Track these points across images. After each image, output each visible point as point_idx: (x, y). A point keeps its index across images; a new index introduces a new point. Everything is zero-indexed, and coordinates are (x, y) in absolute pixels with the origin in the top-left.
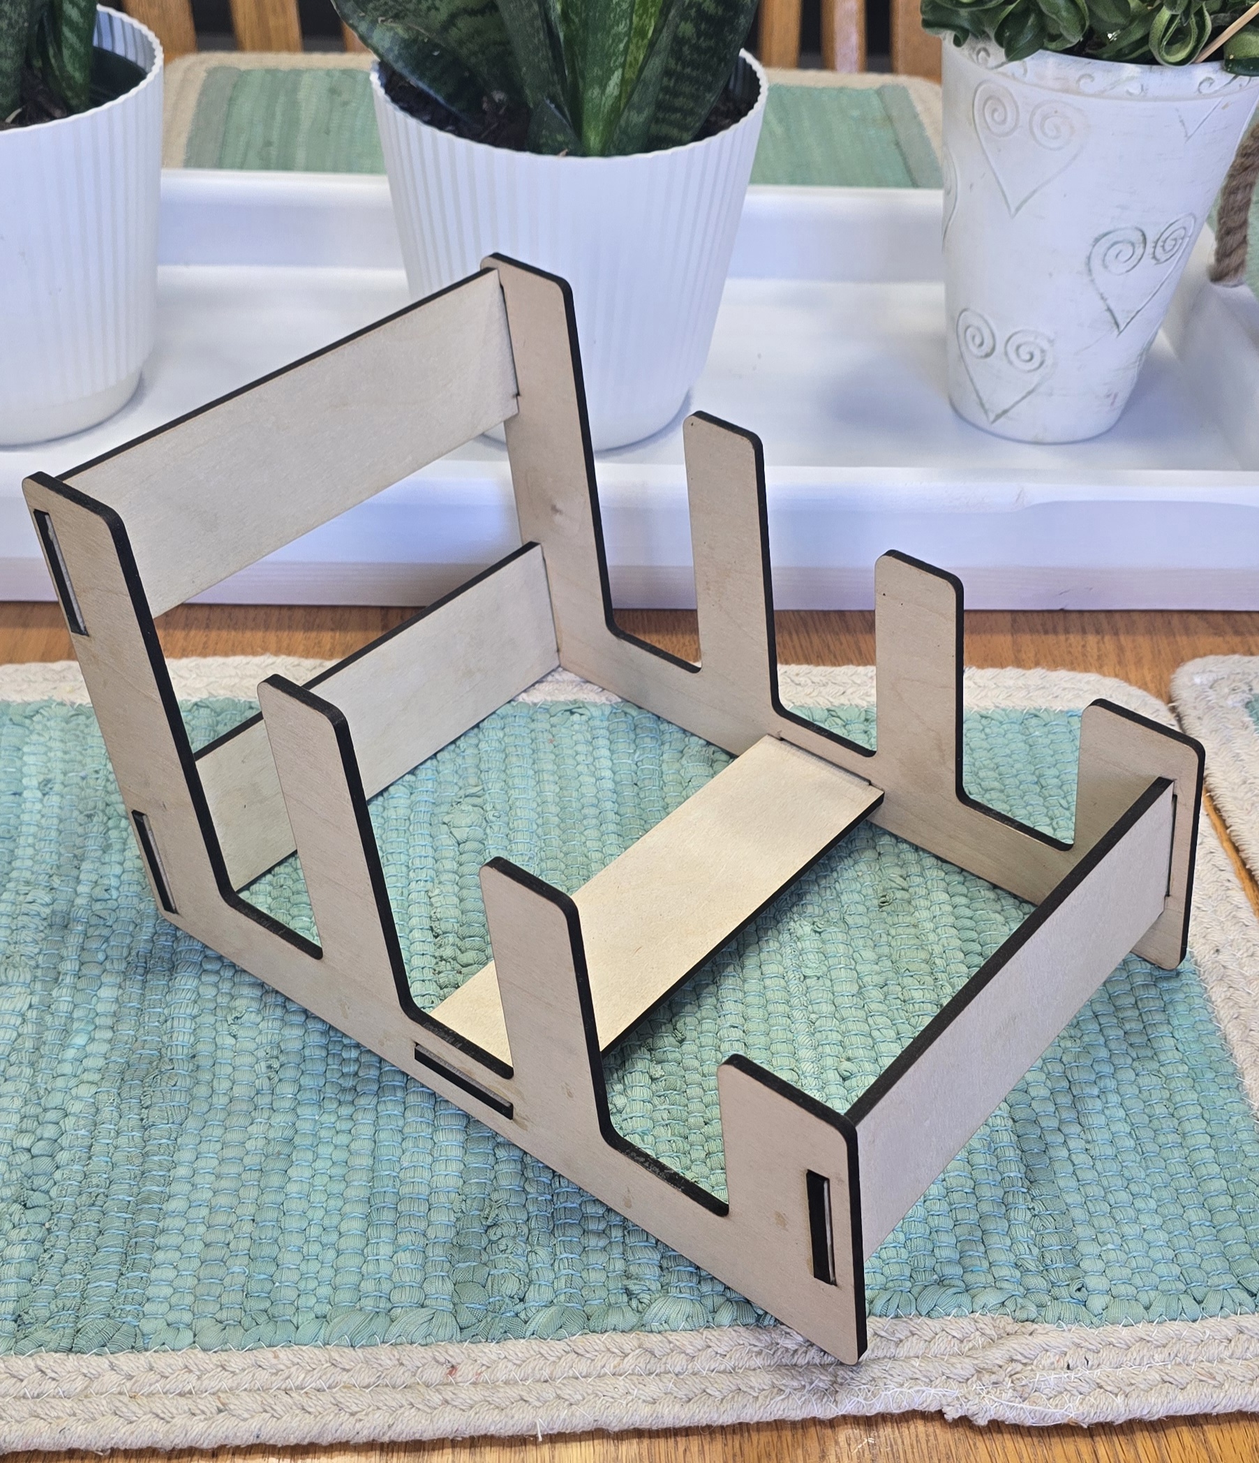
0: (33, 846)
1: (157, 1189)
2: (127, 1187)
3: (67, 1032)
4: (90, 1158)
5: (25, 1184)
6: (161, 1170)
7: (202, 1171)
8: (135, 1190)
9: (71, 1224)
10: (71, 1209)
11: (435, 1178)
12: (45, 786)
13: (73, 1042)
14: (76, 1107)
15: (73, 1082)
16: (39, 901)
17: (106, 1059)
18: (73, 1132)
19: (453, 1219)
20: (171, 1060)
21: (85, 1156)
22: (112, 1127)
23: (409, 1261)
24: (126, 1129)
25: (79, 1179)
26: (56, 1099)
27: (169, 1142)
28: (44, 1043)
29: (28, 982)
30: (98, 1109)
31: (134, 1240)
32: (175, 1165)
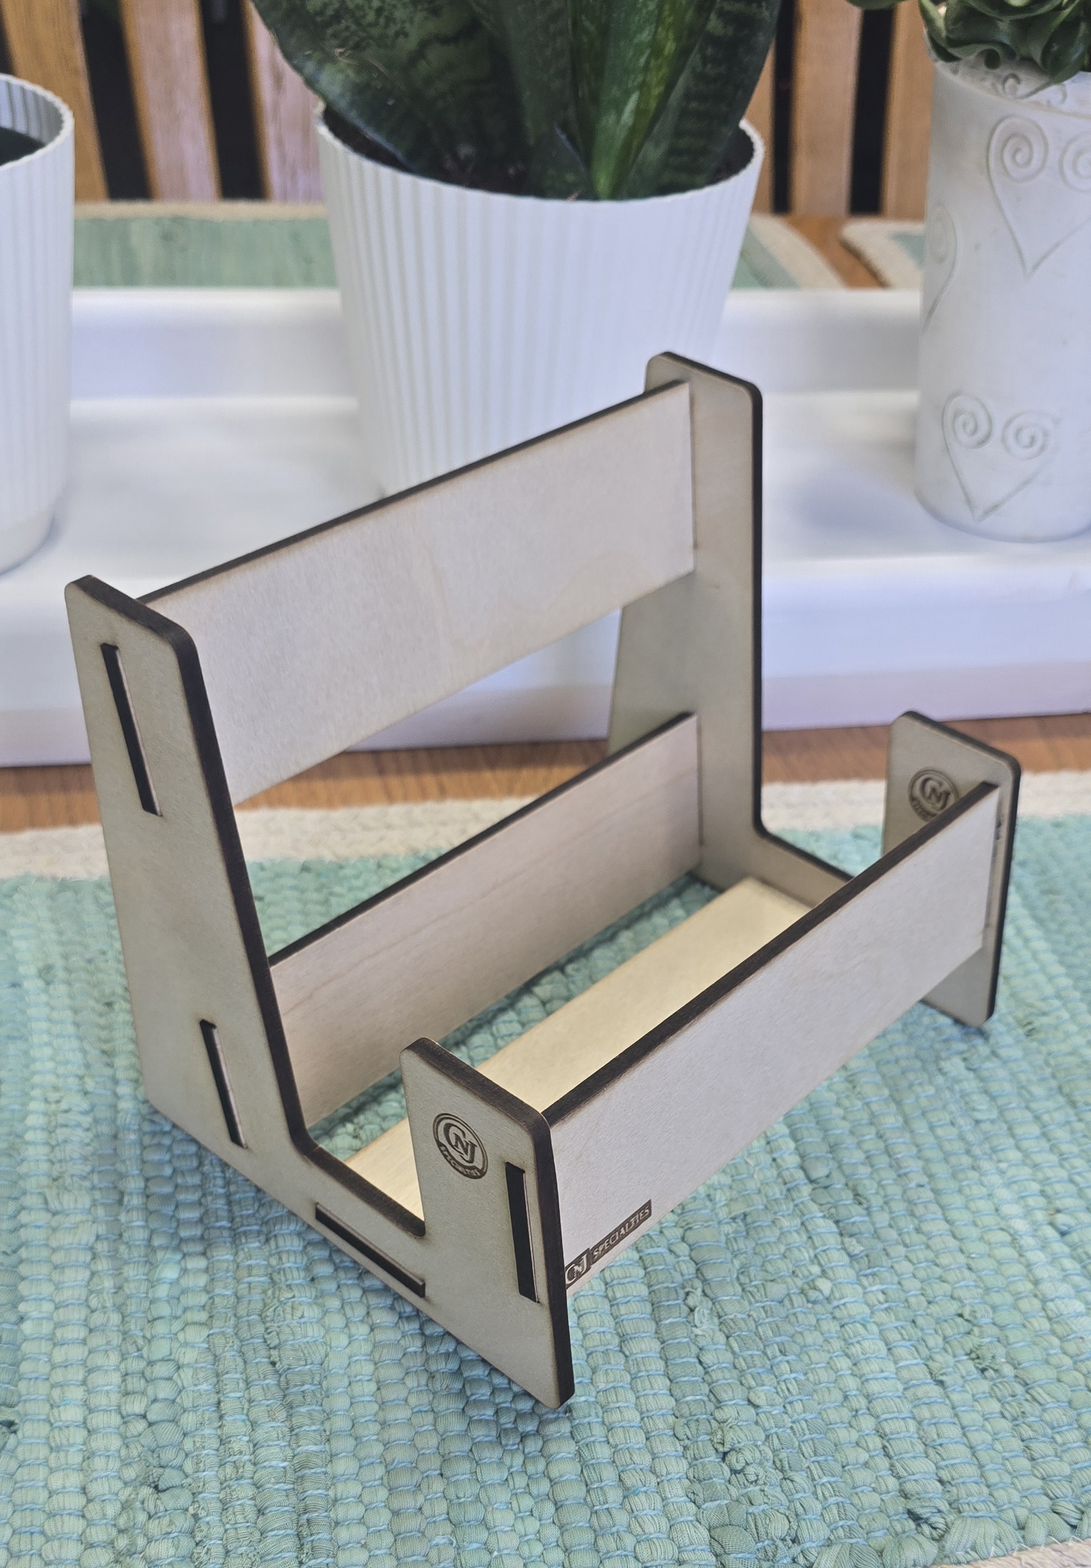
0: (49, 1044)
1: (314, 1448)
2: (278, 1450)
3: (151, 1264)
4: (221, 1417)
5: (150, 1459)
6: (314, 1424)
7: (363, 1420)
8: (290, 1453)
9: (219, 1505)
10: (214, 1486)
11: (642, 1400)
12: (46, 973)
13: (162, 1276)
14: (188, 1356)
15: (176, 1326)
16: (75, 1109)
17: (208, 1292)
18: (192, 1388)
19: (680, 1449)
20: (289, 1286)
21: (215, 1415)
22: (238, 1376)
23: (646, 1506)
24: (256, 1376)
25: (216, 1446)
26: (161, 1349)
27: (313, 1388)
28: (127, 1280)
29: (87, 1206)
30: (215, 1356)
31: (306, 1516)
32: (328, 1416)
